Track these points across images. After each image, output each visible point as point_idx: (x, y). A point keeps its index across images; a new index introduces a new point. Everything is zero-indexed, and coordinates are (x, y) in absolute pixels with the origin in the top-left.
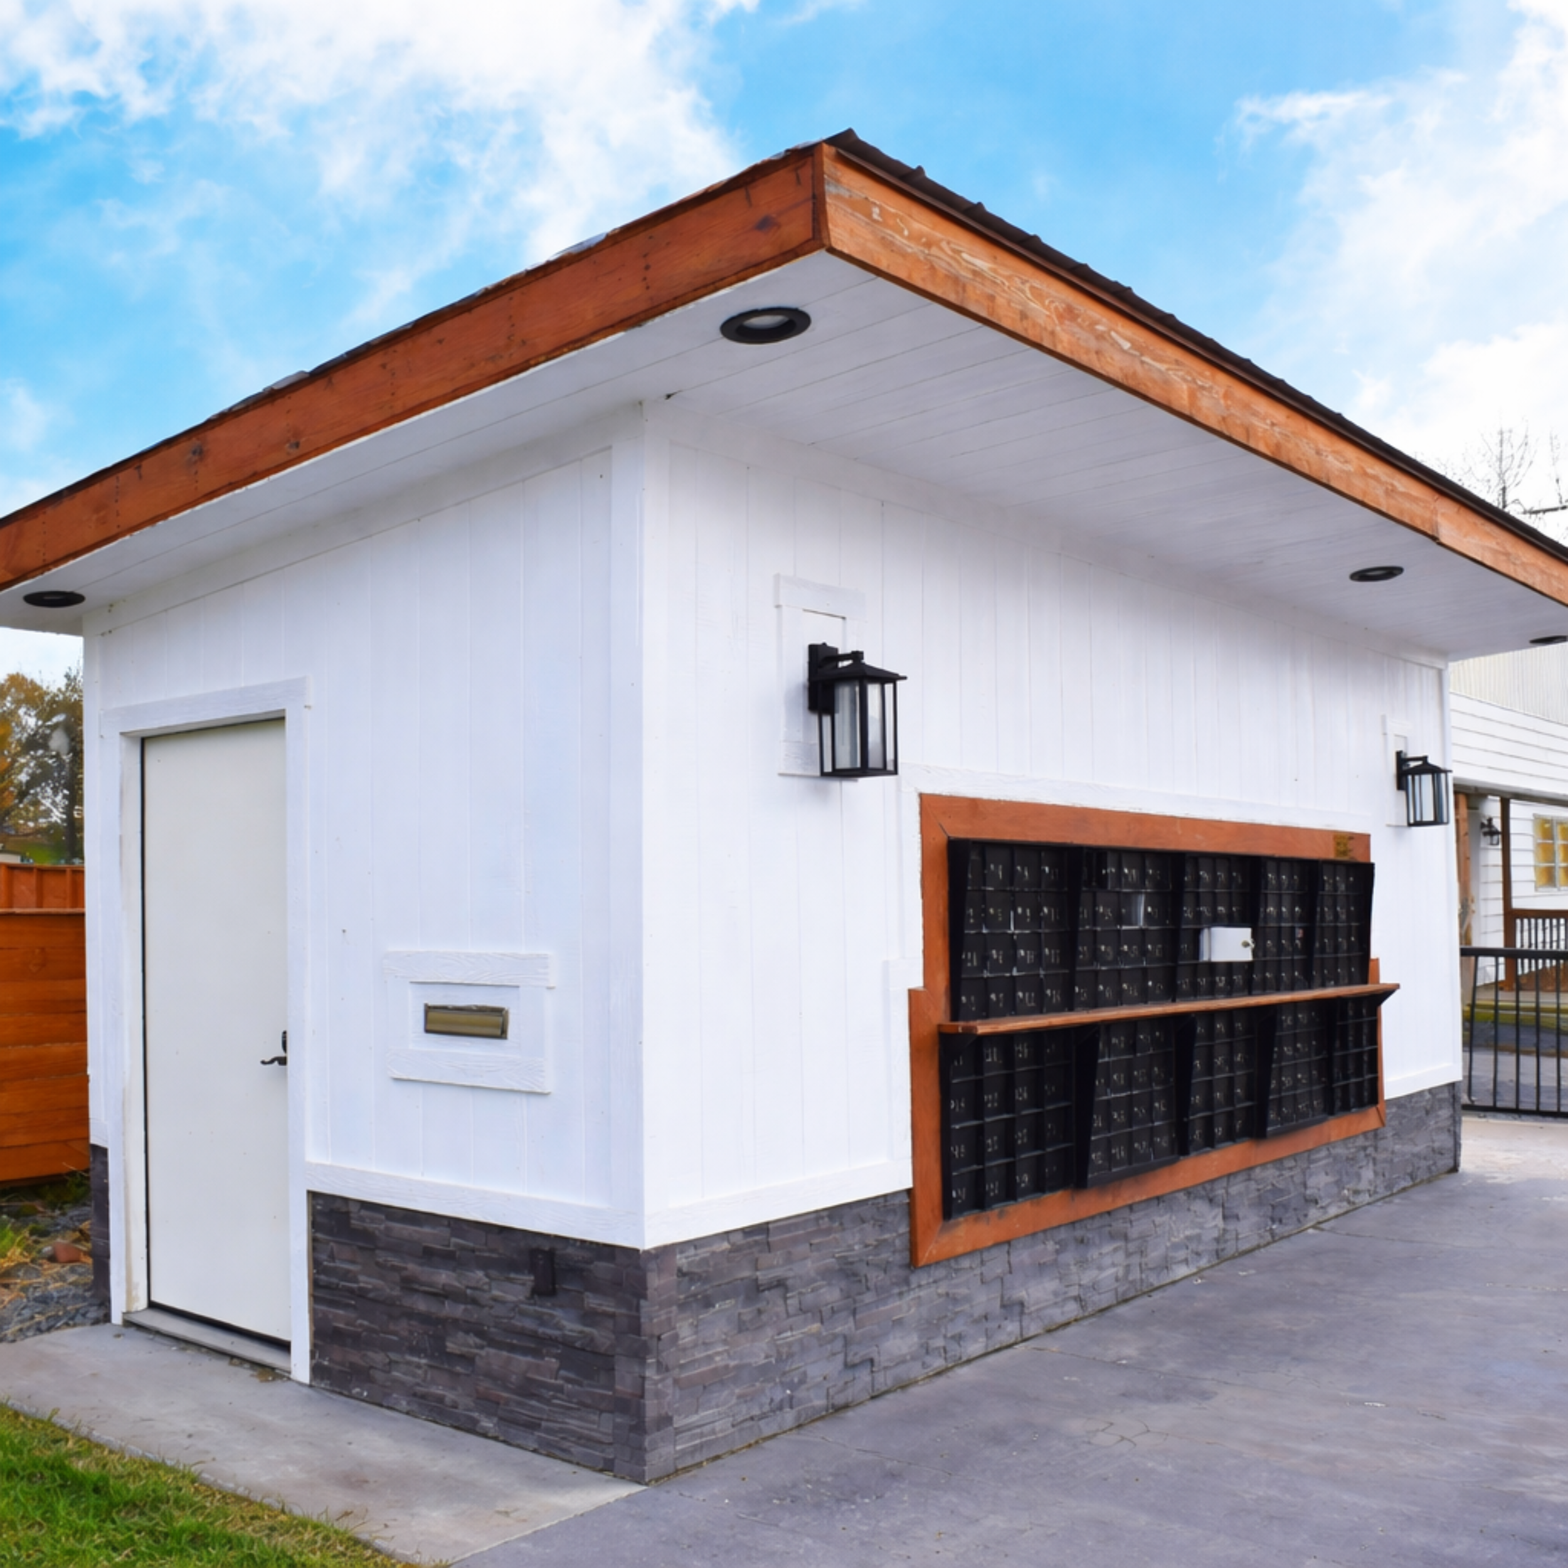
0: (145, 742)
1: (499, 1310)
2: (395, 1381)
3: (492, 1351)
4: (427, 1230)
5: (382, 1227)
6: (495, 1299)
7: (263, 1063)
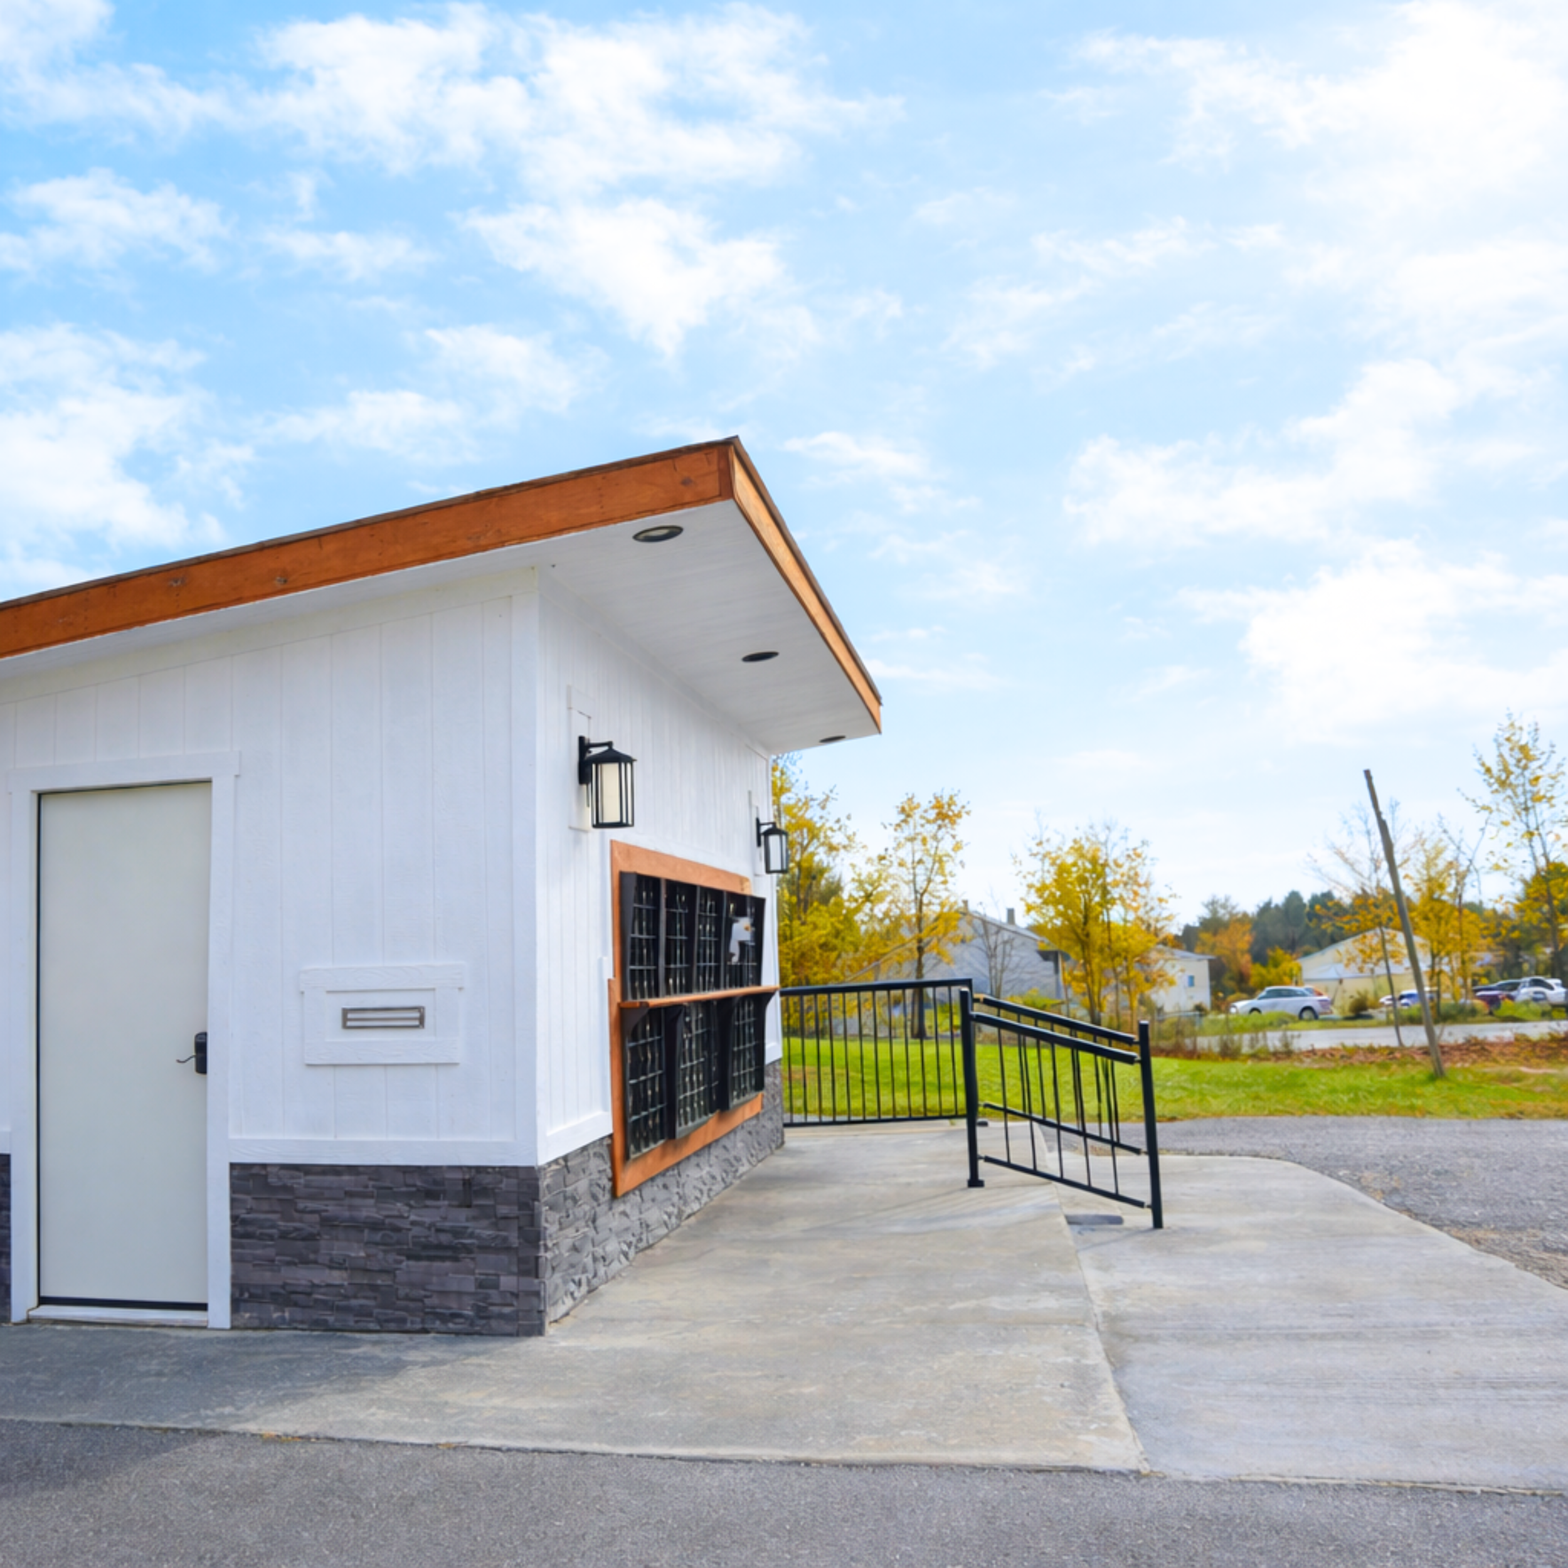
0: (40, 796)
1: (416, 1230)
2: (316, 1301)
3: (412, 1263)
4: (346, 1178)
5: (302, 1181)
6: (413, 1223)
7: (179, 1061)
